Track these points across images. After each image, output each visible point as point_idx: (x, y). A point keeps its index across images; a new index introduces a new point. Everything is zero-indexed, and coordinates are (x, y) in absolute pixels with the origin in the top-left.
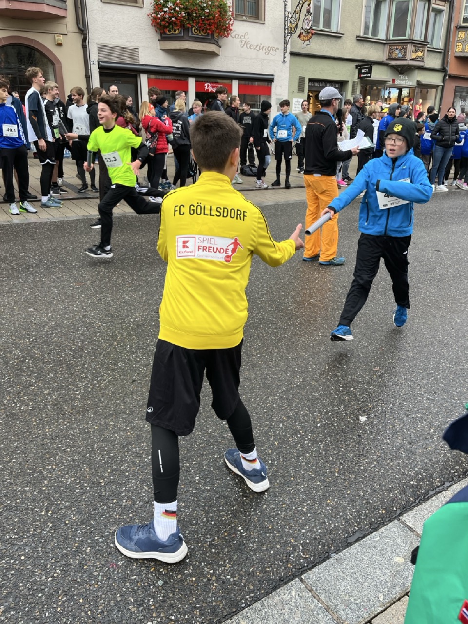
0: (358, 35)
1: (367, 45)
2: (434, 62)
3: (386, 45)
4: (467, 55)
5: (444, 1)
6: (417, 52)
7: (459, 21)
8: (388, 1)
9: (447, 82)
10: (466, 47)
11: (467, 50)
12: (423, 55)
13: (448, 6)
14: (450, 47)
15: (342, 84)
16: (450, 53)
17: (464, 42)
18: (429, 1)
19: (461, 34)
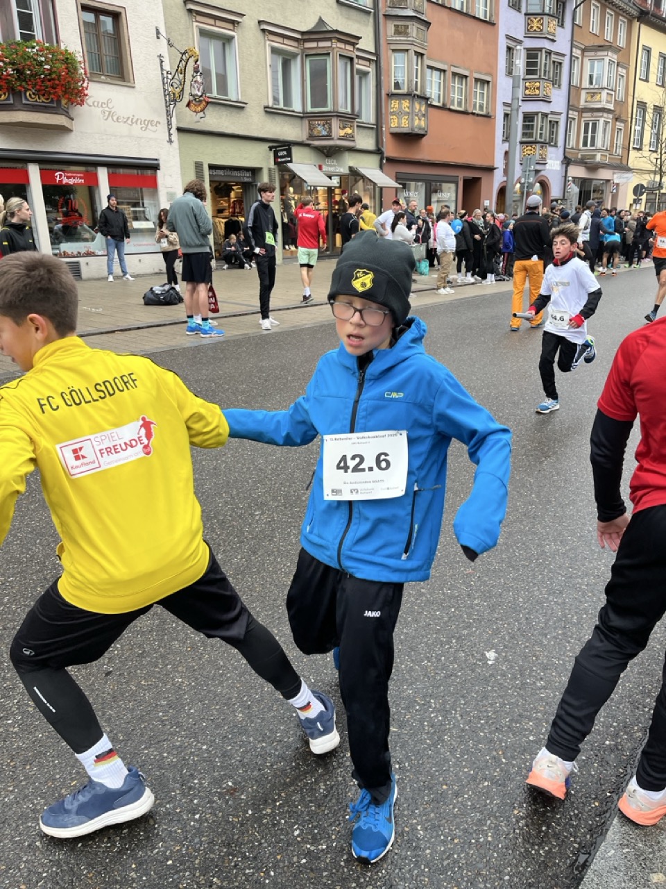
0: (266, 105)
1: (279, 119)
2: (366, 141)
3: (304, 119)
4: (405, 131)
5: (369, 60)
6: (344, 128)
7: (389, 87)
8: (299, 58)
9: (385, 168)
10: (403, 121)
11: (404, 125)
12: (353, 132)
13: (373, 65)
14: (384, 121)
15: (255, 171)
16: (384, 129)
17: (399, 114)
18: (351, 59)
19: (395, 104)
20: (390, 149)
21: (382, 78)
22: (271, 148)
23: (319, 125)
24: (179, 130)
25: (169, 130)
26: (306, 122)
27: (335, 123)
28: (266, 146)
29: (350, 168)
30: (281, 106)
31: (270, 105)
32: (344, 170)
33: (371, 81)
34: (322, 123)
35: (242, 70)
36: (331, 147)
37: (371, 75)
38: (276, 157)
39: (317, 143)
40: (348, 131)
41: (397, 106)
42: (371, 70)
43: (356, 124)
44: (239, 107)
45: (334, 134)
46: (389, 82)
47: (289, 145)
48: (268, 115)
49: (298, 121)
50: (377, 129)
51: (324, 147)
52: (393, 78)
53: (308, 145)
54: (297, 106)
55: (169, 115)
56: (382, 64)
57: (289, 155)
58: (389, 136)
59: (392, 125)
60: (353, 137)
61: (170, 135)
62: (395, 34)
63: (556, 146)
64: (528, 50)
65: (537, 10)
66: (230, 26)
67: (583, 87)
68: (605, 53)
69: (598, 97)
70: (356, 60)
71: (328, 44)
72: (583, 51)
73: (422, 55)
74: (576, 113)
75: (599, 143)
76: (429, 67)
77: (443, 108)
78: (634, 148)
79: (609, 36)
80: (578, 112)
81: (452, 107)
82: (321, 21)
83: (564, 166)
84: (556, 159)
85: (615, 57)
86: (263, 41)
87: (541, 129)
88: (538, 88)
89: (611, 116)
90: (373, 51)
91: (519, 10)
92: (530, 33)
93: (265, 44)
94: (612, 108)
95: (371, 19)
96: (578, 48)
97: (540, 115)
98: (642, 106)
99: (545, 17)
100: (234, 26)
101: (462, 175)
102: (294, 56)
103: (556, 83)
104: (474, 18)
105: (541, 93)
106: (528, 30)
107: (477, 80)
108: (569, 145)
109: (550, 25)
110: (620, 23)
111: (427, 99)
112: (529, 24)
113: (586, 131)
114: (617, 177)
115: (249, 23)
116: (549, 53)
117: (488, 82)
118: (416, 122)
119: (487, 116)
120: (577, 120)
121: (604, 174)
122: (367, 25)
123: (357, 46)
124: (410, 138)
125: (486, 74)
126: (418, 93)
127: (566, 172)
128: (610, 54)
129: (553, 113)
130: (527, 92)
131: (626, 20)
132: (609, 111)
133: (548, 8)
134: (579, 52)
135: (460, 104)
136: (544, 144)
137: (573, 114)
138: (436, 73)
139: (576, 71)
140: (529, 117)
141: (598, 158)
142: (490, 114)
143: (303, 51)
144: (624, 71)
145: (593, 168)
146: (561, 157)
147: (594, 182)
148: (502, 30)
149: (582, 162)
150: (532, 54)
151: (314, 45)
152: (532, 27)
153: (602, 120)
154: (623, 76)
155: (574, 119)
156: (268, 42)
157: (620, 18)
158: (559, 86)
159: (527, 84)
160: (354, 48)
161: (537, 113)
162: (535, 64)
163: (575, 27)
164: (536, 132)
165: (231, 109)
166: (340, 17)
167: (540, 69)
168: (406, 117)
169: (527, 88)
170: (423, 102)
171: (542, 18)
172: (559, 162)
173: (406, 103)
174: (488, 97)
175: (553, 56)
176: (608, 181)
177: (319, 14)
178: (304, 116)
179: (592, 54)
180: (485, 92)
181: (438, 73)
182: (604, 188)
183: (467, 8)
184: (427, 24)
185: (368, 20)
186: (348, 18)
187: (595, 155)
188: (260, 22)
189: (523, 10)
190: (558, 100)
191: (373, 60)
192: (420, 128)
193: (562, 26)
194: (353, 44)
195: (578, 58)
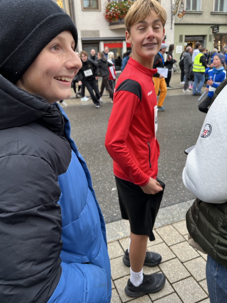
1: (216, 16)
15: (204, 36)
22: (211, 27)
30: (218, 11)
31: (213, 11)
38: (213, 30)
44: (200, 14)
47: (218, 26)
48: (212, 16)
49: (224, 17)
54: (225, 11)
55: (172, 19)
57: (218, 29)
61: (171, 26)
165: (197, 15)
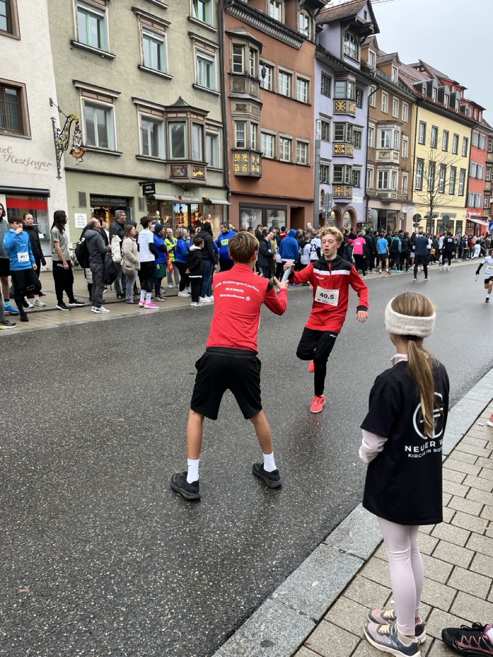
0: (138, 154)
1: (148, 164)
2: (217, 181)
3: (167, 165)
4: (245, 174)
5: (217, 127)
6: (197, 171)
7: (233, 145)
8: (163, 124)
9: (230, 199)
10: (243, 168)
11: (245, 170)
12: (204, 174)
13: (221, 131)
14: (229, 168)
15: (129, 200)
16: (229, 173)
17: (241, 163)
18: (202, 126)
19: (237, 156)
20: (234, 186)
21: (228, 139)
22: (140, 184)
23: (178, 169)
24: (67, 170)
25: (59, 169)
26: (169, 167)
27: (190, 168)
28: (136, 182)
29: (204, 199)
30: (150, 155)
31: (141, 154)
32: (199, 199)
33: (219, 141)
34: (180, 167)
35: (119, 130)
36: (187, 184)
37: (219, 136)
38: (144, 190)
39: (176, 181)
40: (200, 173)
41: (239, 157)
42: (219, 133)
43: (206, 169)
44: (116, 155)
45: (189, 175)
46: (233, 142)
47: (153, 182)
48: (139, 162)
49: (162, 166)
50: (224, 172)
51: (183, 184)
52: (236, 139)
53: (170, 182)
54: (162, 155)
55: (58, 159)
56: (228, 129)
57: (154, 189)
58: (234, 177)
59: (236, 170)
60: (204, 177)
61: (59, 173)
62: (236, 110)
63: (359, 187)
64: (336, 123)
65: (342, 96)
66: (110, 100)
67: (377, 148)
68: (392, 126)
69: (387, 155)
70: (206, 126)
71: (184, 115)
72: (377, 124)
73: (257, 125)
74: (373, 166)
75: (390, 186)
76: (262, 132)
77: (275, 160)
78: (416, 190)
79: (396, 115)
80: (375, 165)
81: (281, 160)
82: (180, 100)
83: (366, 201)
84: (360, 196)
85: (399, 128)
86: (135, 111)
87: (347, 176)
88: (344, 149)
89: (397, 168)
90: (221, 121)
91: (329, 96)
92: (337, 112)
93: (137, 113)
94: (398, 163)
95: (219, 100)
96: (373, 122)
97: (346, 166)
98: (421, 161)
99: (348, 102)
100: (112, 100)
101: (289, 205)
102: (160, 122)
103: (357, 145)
104: (296, 101)
105: (347, 152)
106: (336, 110)
107: (299, 142)
108: (369, 186)
109: (352, 107)
110: (403, 106)
111: (261, 154)
112: (336, 106)
113: (381, 178)
114: (404, 209)
115: (125, 98)
116: (351, 125)
117: (307, 144)
118: (253, 169)
119: (307, 166)
120: (373, 170)
121: (395, 207)
122: (216, 104)
123: (207, 117)
124: (250, 179)
125: (305, 139)
126: (254, 149)
127: (367, 204)
128: (395, 126)
129: (355, 165)
130: (336, 151)
131: (407, 104)
132: (396, 165)
133: (349, 95)
134: (374, 125)
135: (287, 157)
136: (349, 186)
137: (370, 166)
138: (269, 137)
139: (372, 137)
140: (338, 168)
141: (390, 196)
142: (310, 165)
143: (166, 119)
144: (407, 138)
145: (387, 202)
146: (363, 195)
147: (388, 212)
148: (317, 110)
149: (378, 198)
150: (339, 126)
151: (174, 115)
152: (338, 108)
153: (391, 171)
154: (406, 141)
155: (372, 170)
156: (139, 112)
157: (403, 102)
158: (360, 147)
159: (336, 146)
160: (204, 118)
161: (343, 165)
162: (342, 133)
163: (371, 109)
164: (344, 177)
165: (110, 157)
166: (196, 97)
167: (345, 136)
168: (246, 165)
169: (336, 149)
170: (258, 156)
171: (346, 102)
172: (362, 198)
173: (245, 156)
174: (307, 154)
175: (353, 127)
176: (399, 211)
177: (179, 95)
178: (167, 163)
179: (383, 126)
180: (306, 150)
181: (270, 137)
182: (396, 216)
183: (291, 94)
184: (260, 104)
185: (217, 101)
186: (202, 98)
187: (387, 194)
188: (133, 99)
189: (332, 97)
190: (359, 157)
191: (221, 127)
192: (256, 173)
193: (361, 107)
194: (204, 116)
195: (373, 129)
